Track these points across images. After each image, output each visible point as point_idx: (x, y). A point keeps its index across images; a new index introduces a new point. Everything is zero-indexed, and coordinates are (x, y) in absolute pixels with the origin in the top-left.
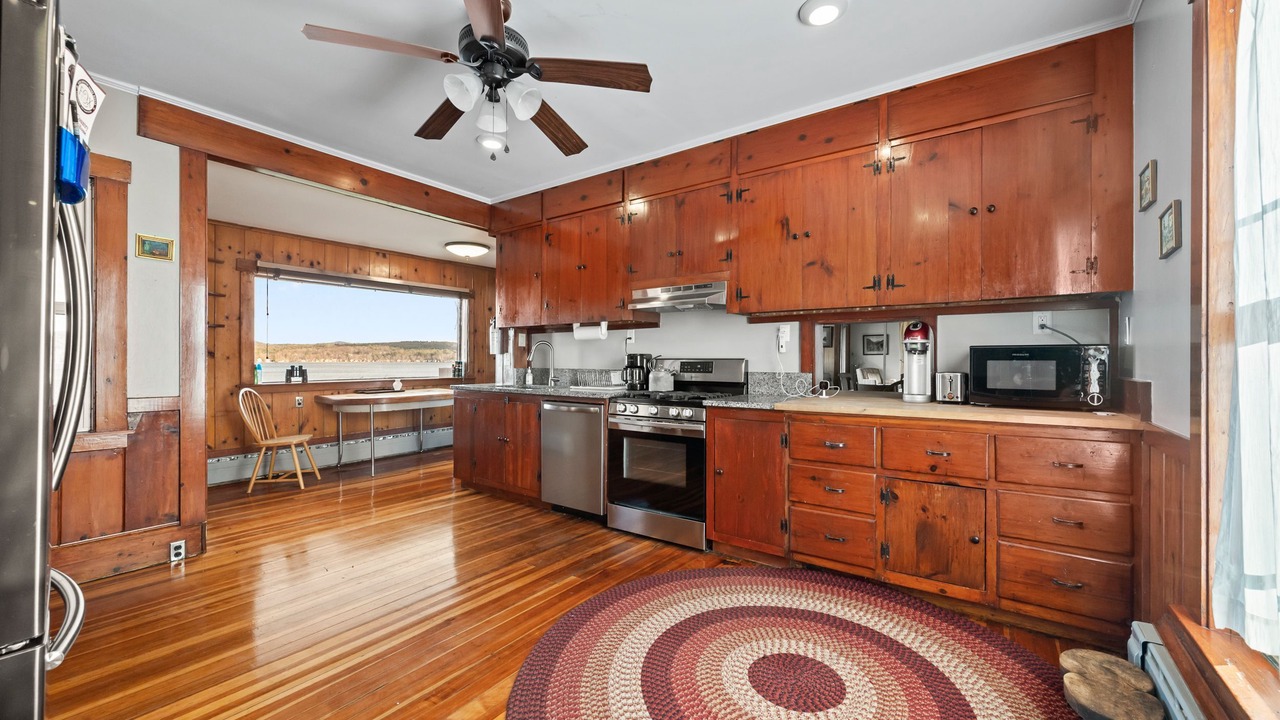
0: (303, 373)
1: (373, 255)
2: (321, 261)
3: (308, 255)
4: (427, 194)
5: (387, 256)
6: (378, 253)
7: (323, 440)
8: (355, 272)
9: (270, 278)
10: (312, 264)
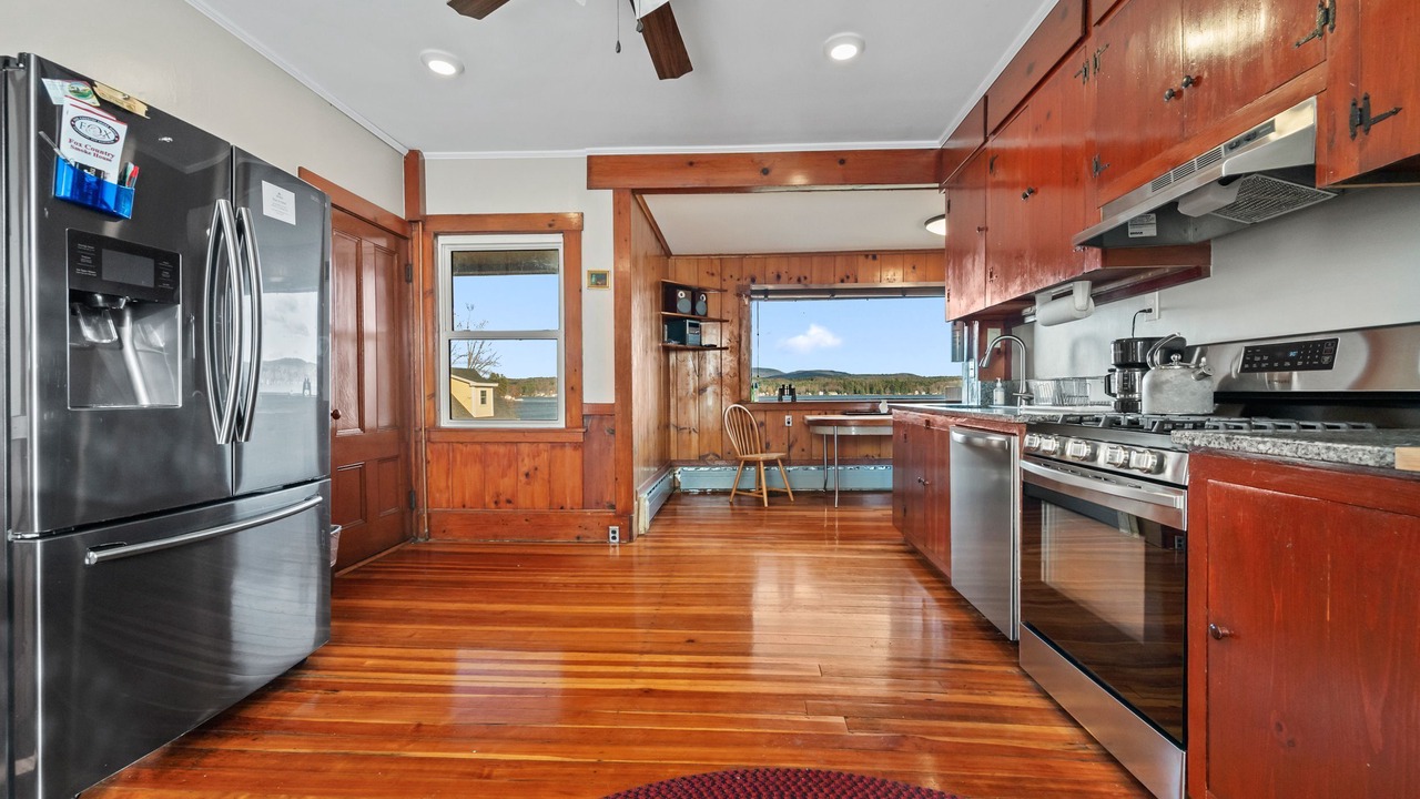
0: (792, 392)
1: (862, 259)
2: (808, 275)
3: (796, 273)
4: (842, 162)
5: (878, 257)
6: (867, 256)
7: (811, 462)
8: (842, 281)
9: (761, 299)
10: (799, 280)
